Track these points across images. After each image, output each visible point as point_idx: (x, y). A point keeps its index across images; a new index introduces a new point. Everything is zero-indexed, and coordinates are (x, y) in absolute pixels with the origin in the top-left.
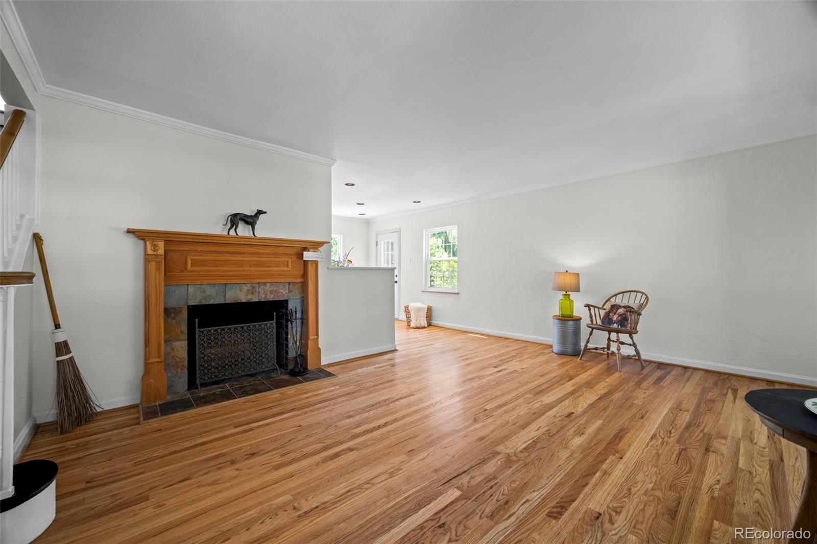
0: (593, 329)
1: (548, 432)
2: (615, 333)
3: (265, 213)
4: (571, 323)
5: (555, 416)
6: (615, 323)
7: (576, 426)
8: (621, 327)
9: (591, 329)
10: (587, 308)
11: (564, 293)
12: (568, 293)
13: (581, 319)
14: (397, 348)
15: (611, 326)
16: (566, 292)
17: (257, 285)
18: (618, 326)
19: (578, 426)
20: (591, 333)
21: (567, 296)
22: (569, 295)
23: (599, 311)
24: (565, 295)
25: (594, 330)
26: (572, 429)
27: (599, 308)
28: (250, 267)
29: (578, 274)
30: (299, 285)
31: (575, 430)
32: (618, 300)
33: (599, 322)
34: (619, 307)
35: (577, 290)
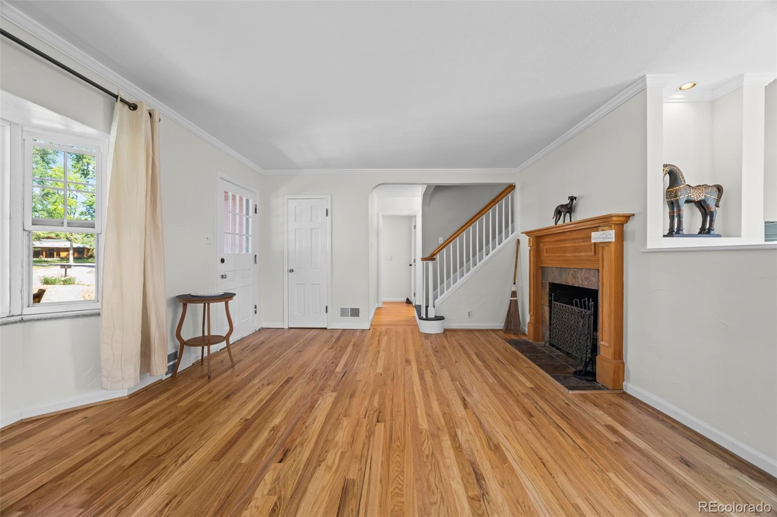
1: (305, 421)
5: (302, 444)
7: (277, 440)
17: (576, 270)
19: (275, 439)
26: (281, 433)
31: (278, 433)
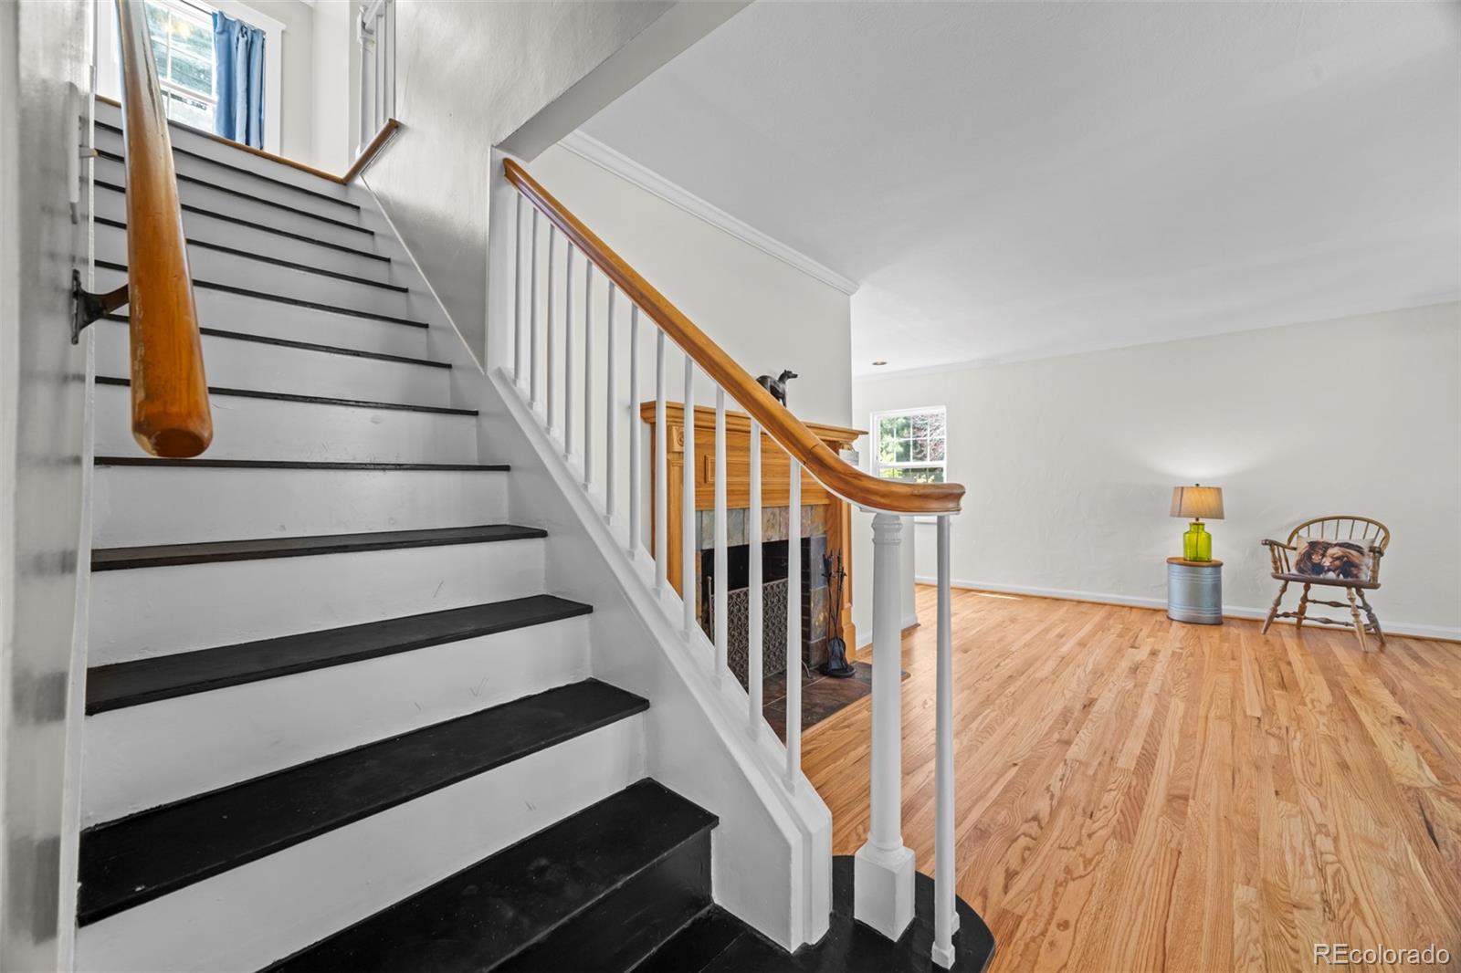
0: (1287, 580)
2: (1345, 588)
3: (795, 376)
4: (1208, 571)
6: (1329, 570)
8: (1345, 576)
9: (1283, 582)
10: (1268, 547)
11: (1194, 520)
12: (1201, 521)
13: (1222, 564)
14: (919, 622)
15: (1321, 576)
16: (1197, 519)
17: (777, 510)
18: (1338, 575)
20: (1284, 589)
21: (1198, 526)
22: (1203, 524)
23: (1284, 551)
24: (1194, 524)
25: (1290, 582)
27: (1284, 547)
28: (774, 476)
29: (1219, 490)
30: (821, 510)
32: (1315, 534)
33: (1294, 571)
34: (1327, 546)
35: (1218, 515)
